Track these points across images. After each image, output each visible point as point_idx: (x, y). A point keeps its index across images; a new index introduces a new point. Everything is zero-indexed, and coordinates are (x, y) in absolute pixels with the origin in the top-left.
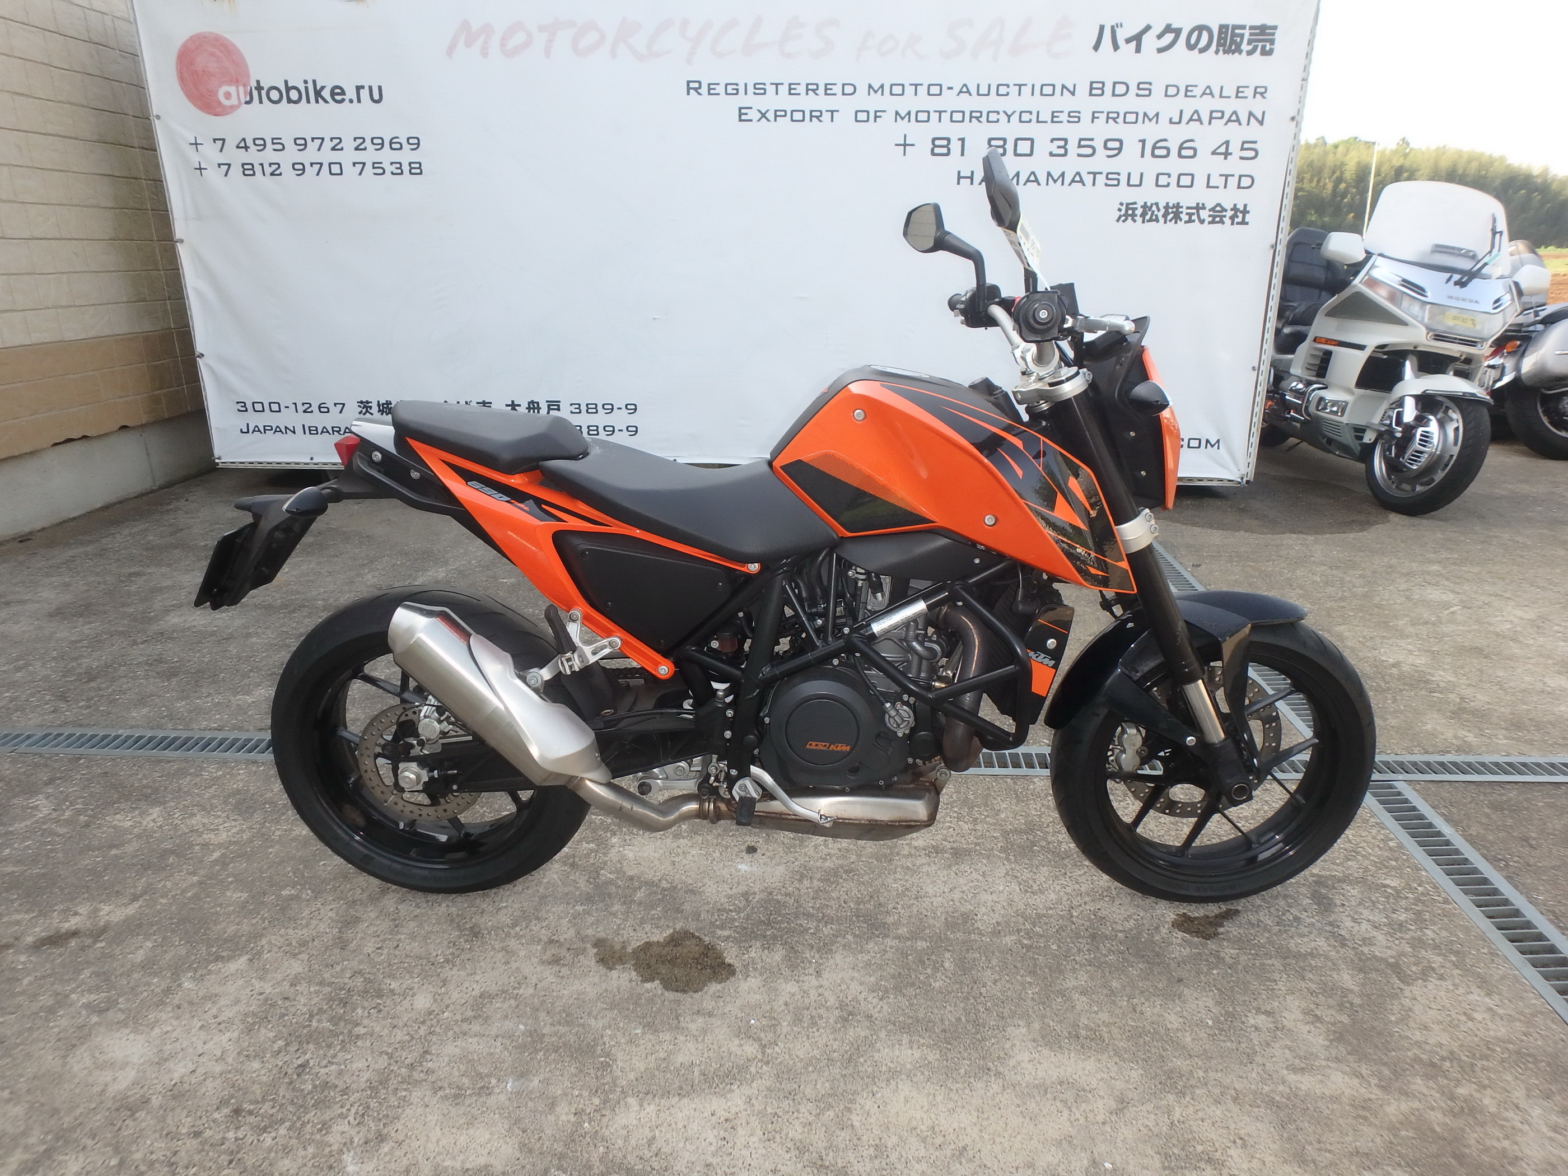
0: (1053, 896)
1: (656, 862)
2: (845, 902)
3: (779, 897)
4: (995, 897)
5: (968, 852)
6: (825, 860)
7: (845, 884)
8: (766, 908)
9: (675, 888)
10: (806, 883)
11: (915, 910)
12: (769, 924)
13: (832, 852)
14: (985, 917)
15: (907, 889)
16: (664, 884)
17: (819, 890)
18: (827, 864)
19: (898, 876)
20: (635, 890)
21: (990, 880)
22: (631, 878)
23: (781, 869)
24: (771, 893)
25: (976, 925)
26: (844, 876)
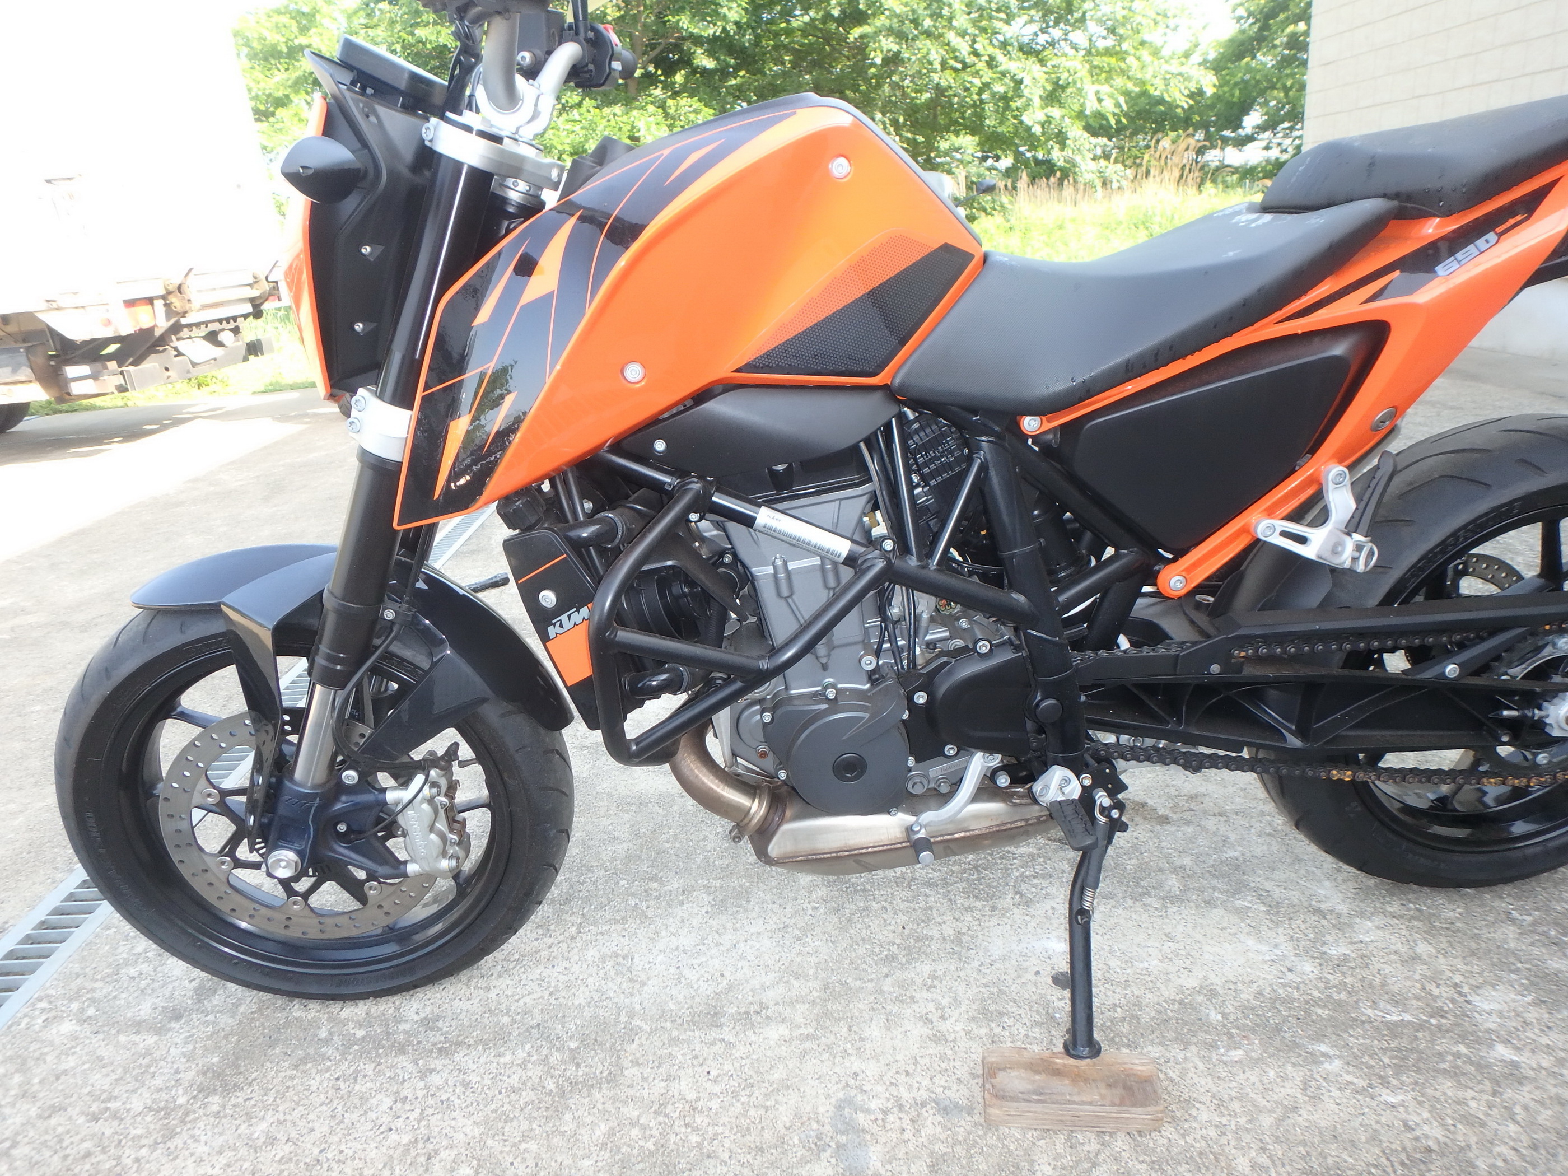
0: (592, 953)
1: (1199, 937)
2: (885, 908)
3: (979, 904)
4: (675, 942)
5: (694, 1022)
6: (933, 977)
7: (891, 935)
8: (989, 886)
10: (949, 931)
11: (789, 910)
12: (976, 868)
13: (925, 994)
14: (696, 911)
15: (799, 939)
17: (927, 921)
18: (925, 968)
19: (813, 959)
20: (1187, 888)
21: (673, 970)
22: (1207, 903)
23: (997, 948)
24: (993, 908)
25: (711, 898)
26: (894, 949)
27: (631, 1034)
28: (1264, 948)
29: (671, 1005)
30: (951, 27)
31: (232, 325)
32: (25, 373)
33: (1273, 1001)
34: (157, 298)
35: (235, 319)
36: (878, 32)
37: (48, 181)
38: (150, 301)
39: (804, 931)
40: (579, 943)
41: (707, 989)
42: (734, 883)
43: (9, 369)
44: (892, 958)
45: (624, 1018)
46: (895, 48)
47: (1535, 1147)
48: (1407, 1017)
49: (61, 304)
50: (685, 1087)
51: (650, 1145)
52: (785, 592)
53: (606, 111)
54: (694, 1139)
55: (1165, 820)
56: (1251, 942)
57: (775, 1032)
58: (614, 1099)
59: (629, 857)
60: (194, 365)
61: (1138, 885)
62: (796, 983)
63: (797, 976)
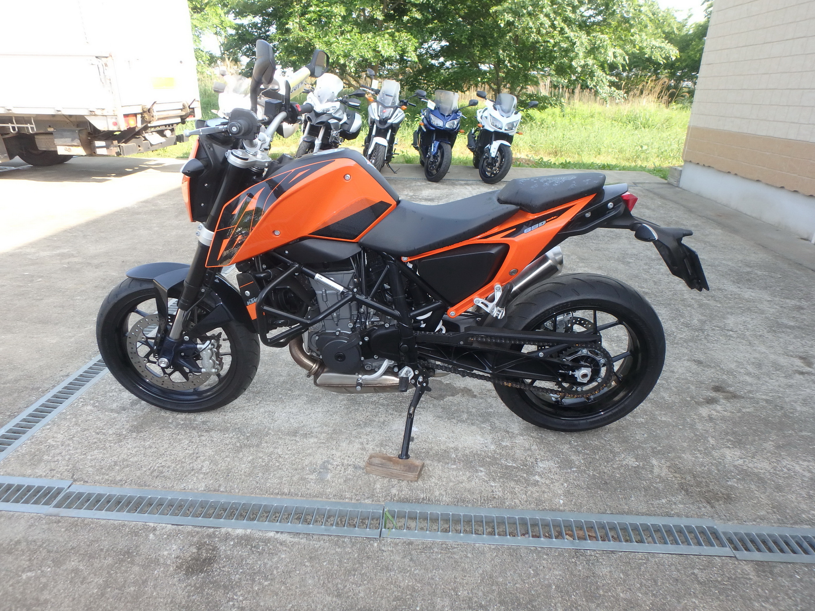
0: (262, 410)
1: (463, 433)
3: (395, 413)
4: (290, 410)
5: (288, 434)
6: (370, 432)
7: (362, 418)
8: (402, 408)
9: (449, 419)
10: (382, 420)
11: (332, 406)
13: (365, 437)
14: (301, 402)
15: (331, 415)
16: (455, 421)
17: (376, 416)
18: (369, 429)
19: (333, 422)
20: (468, 418)
21: (287, 418)
22: (472, 424)
23: (394, 427)
24: (400, 415)
25: (307, 399)
26: (361, 422)
27: (267, 434)
28: (482, 439)
29: (283, 428)
30: (542, 12)
31: (171, 128)
32: (77, 142)
33: (475, 454)
34: (139, 114)
35: (172, 125)
36: (504, 11)
37: (97, 57)
38: (135, 115)
39: (334, 413)
40: (259, 406)
41: (296, 425)
42: (317, 395)
43: (70, 139)
44: (360, 425)
45: (266, 430)
46: (511, 19)
47: (526, 502)
48: (514, 465)
49: (97, 113)
50: (280, 451)
51: (264, 464)
52: (325, 300)
53: (364, 35)
54: (277, 464)
55: (475, 396)
56: (479, 437)
57: (312, 440)
58: (256, 451)
59: (284, 382)
60: (152, 145)
61: (452, 415)
62: (325, 428)
63: (326, 426)
